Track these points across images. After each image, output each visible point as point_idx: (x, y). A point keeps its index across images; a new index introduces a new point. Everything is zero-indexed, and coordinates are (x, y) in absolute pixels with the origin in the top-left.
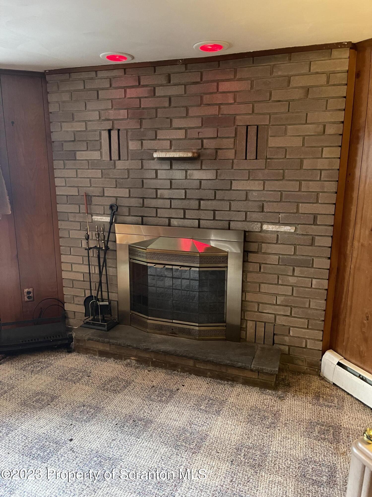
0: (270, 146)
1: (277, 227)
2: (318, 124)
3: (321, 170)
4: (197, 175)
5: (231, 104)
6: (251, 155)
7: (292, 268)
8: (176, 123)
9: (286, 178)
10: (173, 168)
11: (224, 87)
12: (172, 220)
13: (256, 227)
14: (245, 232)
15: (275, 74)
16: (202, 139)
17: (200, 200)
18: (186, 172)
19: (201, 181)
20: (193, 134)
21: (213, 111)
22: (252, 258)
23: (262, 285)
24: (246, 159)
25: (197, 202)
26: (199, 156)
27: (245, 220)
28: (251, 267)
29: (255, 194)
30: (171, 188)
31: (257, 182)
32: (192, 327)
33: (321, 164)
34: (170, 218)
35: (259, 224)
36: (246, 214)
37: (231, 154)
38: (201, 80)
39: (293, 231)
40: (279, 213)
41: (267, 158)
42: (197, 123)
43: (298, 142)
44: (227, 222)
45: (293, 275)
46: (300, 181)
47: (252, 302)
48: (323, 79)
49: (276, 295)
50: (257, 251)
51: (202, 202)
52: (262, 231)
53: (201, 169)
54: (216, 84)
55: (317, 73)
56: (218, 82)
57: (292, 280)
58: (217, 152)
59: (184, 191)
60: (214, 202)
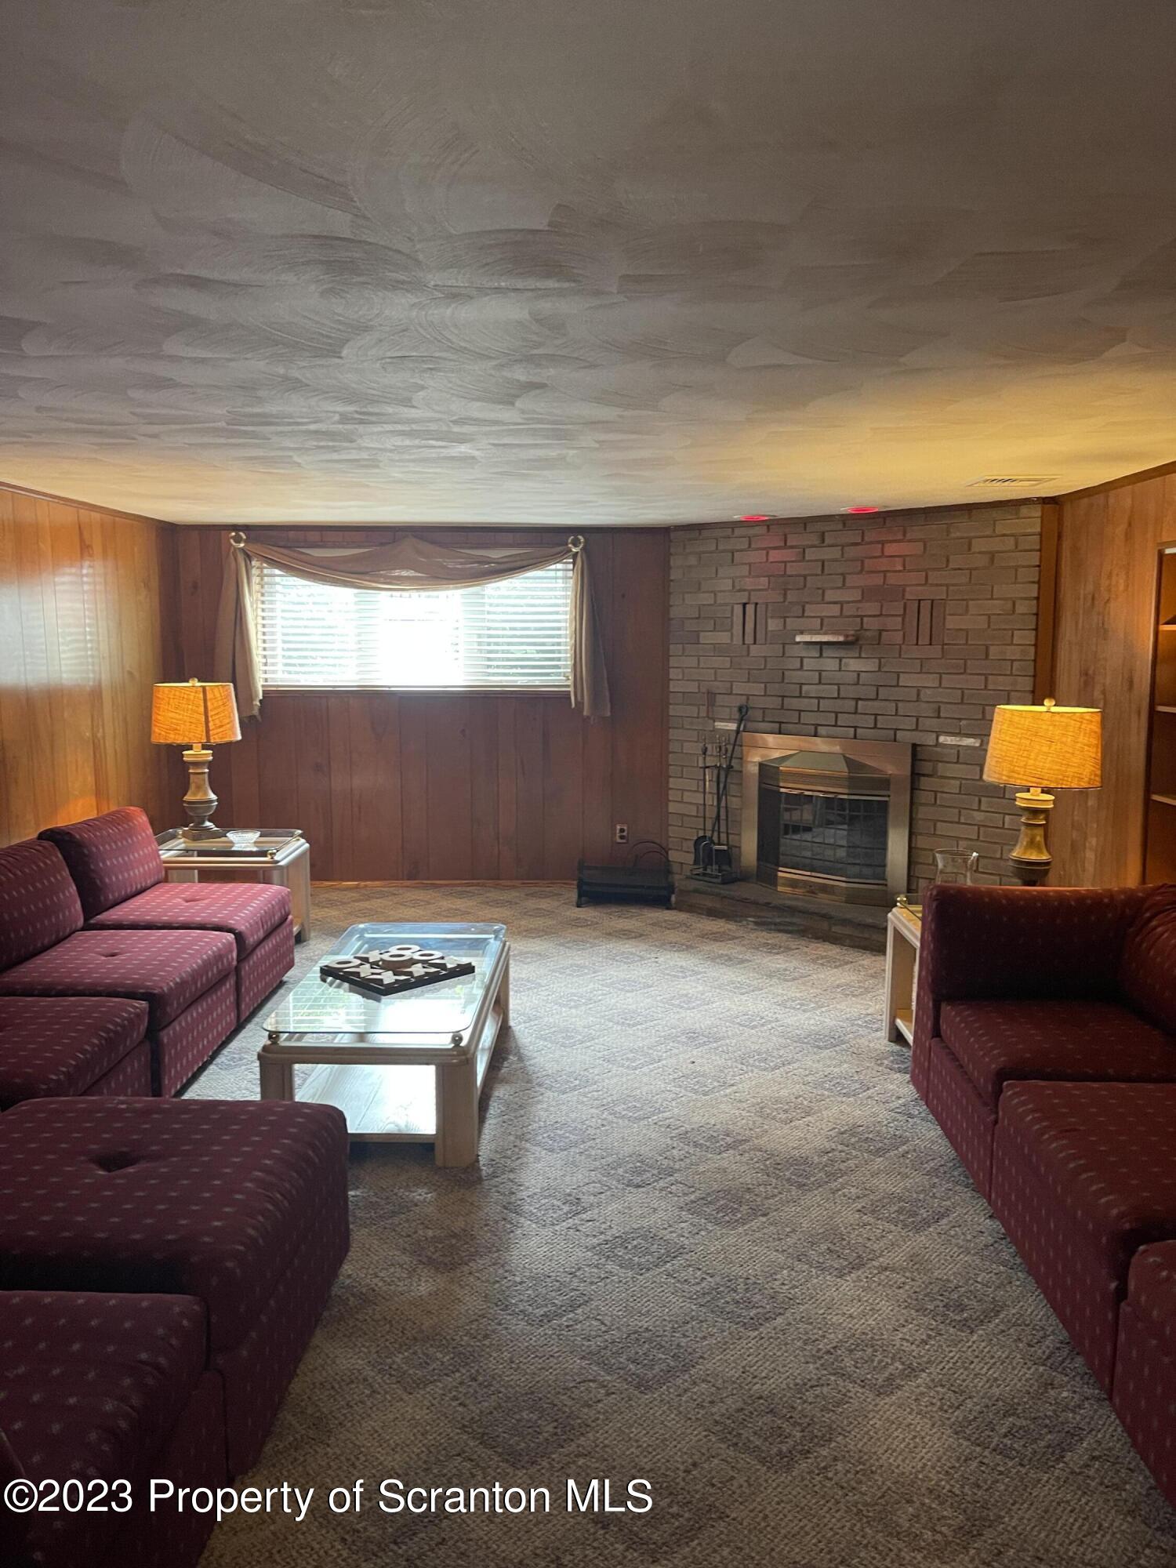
0: (947, 627)
1: (958, 739)
2: (1005, 599)
3: (1012, 661)
4: (854, 665)
5: (900, 571)
6: (924, 639)
7: (977, 799)
8: (830, 595)
9: (968, 671)
10: (824, 655)
11: (890, 549)
12: (819, 728)
13: (930, 740)
14: (914, 746)
15: (953, 535)
16: (862, 617)
17: (857, 700)
18: (840, 661)
19: (859, 673)
20: (849, 610)
21: (878, 580)
22: (924, 782)
23: (939, 824)
24: (917, 644)
25: (853, 703)
26: (857, 640)
27: (917, 729)
28: (924, 797)
29: (929, 692)
30: (820, 683)
31: (931, 676)
32: (832, 883)
33: (1013, 652)
34: (817, 726)
35: (934, 736)
36: (917, 720)
37: (898, 637)
38: (863, 540)
39: (977, 745)
40: (960, 719)
41: (944, 644)
42: (856, 595)
43: (982, 623)
44: (892, 732)
45: (979, 810)
46: (986, 676)
47: (925, 849)
48: (1010, 543)
49: (958, 839)
50: (931, 773)
51: (860, 702)
52: (937, 744)
53: (860, 657)
54: (880, 546)
55: (1004, 535)
56: (883, 543)
57: (979, 816)
58: (880, 635)
59: (836, 687)
60: (876, 704)
